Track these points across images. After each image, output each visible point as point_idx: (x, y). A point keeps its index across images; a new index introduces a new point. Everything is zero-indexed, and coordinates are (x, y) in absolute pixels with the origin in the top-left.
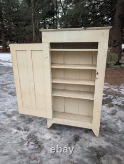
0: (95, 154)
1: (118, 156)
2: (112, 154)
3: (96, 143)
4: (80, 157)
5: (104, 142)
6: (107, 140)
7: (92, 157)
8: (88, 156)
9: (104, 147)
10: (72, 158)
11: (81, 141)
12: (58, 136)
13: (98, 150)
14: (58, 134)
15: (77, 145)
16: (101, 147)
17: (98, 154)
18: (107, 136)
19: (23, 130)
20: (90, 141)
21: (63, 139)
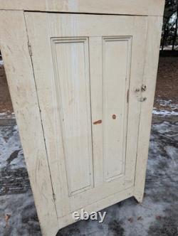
3: (149, 216)
5: (155, 206)
6: (156, 199)
9: (164, 215)
11: (126, 226)
13: (161, 227)
16: (159, 218)
18: (148, 192)
20: (139, 218)
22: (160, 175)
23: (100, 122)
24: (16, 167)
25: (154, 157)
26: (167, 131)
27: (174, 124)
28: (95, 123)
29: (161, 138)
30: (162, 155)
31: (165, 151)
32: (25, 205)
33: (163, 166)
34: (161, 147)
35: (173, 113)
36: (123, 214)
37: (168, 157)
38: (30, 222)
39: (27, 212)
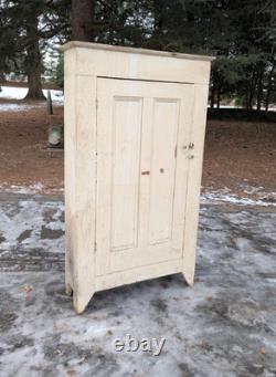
0: (214, 314)
1: (243, 300)
2: (234, 301)
3: (199, 297)
4: (197, 331)
5: (207, 289)
6: (210, 284)
7: (214, 321)
8: (207, 323)
9: (215, 297)
10: (186, 340)
11: (171, 305)
12: (120, 318)
13: (210, 305)
14: (116, 314)
15: (172, 315)
16: (210, 299)
17: (217, 312)
18: (201, 278)
19: (12, 350)
20: (187, 298)
21: (134, 318)
22: (222, 264)
23: (148, 173)
24: (32, 247)
25: (218, 248)
26: (244, 222)
27: (256, 215)
28: (144, 173)
29: (233, 228)
30: (229, 246)
31: (234, 243)
32: (49, 281)
33: (227, 256)
34: (230, 238)
35: (260, 203)
36: (169, 294)
37: (237, 248)
38: (58, 295)
39: (52, 287)
